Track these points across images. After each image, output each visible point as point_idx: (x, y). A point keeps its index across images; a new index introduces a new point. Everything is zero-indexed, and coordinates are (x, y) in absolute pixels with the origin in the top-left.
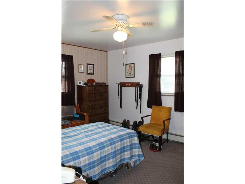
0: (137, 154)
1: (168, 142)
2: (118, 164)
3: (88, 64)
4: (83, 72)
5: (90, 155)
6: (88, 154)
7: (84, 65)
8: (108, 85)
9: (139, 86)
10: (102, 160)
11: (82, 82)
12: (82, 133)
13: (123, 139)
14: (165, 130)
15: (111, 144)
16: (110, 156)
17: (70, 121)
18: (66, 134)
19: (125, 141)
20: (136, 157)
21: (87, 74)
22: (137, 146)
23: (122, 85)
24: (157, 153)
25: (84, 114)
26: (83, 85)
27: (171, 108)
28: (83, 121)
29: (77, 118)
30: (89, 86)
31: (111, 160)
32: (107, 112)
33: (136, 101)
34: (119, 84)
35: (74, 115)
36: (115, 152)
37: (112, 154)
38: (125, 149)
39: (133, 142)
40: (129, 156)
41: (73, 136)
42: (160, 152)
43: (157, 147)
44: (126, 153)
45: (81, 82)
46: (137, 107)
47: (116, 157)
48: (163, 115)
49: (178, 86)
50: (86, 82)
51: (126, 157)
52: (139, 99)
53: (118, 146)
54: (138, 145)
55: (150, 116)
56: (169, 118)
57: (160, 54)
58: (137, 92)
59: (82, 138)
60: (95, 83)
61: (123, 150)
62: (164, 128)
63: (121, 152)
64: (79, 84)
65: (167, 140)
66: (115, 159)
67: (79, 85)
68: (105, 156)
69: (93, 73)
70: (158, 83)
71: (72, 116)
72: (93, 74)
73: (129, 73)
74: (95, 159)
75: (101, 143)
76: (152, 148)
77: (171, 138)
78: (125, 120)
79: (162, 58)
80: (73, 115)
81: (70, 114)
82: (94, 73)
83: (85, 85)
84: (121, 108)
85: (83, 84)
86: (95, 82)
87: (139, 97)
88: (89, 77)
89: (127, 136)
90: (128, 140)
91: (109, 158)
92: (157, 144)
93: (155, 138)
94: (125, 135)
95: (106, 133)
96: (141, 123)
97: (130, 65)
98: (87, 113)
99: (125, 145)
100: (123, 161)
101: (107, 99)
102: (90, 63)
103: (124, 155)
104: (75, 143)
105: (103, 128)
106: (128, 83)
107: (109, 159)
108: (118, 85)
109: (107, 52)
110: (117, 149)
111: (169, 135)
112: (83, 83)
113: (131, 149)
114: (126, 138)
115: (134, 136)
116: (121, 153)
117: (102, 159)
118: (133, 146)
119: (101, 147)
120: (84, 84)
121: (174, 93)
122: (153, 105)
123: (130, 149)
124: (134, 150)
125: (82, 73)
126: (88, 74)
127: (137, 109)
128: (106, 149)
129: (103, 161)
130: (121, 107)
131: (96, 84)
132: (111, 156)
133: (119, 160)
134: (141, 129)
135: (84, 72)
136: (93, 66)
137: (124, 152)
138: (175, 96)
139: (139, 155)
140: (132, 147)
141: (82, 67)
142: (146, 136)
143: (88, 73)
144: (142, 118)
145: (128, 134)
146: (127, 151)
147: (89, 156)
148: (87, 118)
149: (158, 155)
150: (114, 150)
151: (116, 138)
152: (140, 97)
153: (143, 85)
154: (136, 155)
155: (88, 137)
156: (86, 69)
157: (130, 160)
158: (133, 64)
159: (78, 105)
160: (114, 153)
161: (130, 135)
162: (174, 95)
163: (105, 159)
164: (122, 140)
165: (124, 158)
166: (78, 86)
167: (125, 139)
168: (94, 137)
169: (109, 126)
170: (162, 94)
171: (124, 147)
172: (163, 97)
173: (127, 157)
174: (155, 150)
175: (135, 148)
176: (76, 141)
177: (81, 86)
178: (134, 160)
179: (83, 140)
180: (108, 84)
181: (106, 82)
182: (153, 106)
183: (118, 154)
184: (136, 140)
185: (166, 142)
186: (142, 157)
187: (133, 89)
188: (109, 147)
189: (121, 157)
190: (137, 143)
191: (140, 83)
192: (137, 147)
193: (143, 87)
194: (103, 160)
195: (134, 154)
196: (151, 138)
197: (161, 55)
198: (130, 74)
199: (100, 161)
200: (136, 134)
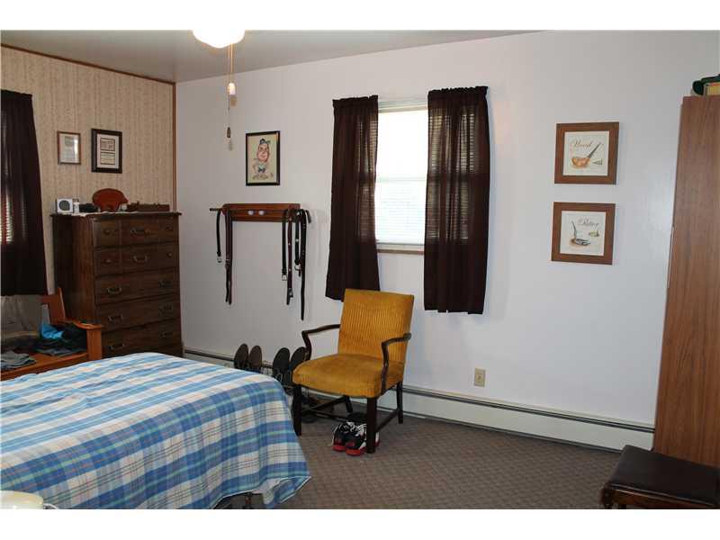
0: (283, 460)
1: (401, 421)
2: (212, 497)
3: (95, 132)
4: (76, 161)
5: (104, 465)
6: (98, 462)
7: (79, 134)
8: (176, 215)
9: (294, 217)
10: (150, 484)
11: (74, 200)
12: (73, 391)
13: (232, 409)
14: (391, 378)
15: (185, 426)
16: (181, 470)
17: (26, 355)
18: (11, 400)
19: (238, 414)
20: (280, 471)
21: (93, 171)
22: (284, 432)
23: (234, 213)
24: (360, 460)
25: (84, 326)
26: (77, 213)
27: (410, 300)
28: (78, 353)
29: (56, 345)
30: (102, 218)
31: (186, 485)
32: (175, 319)
33: (284, 273)
34: (219, 210)
35: (43, 330)
36: (201, 454)
37: (189, 464)
38: (240, 444)
39: (269, 420)
40: (255, 470)
41: (40, 404)
42: (370, 455)
43: (361, 439)
44: (242, 458)
45: (70, 201)
46: (289, 297)
47: (203, 472)
48: (384, 324)
49: (436, 217)
50: (90, 201)
51: (243, 472)
52: (298, 267)
53: (213, 432)
54: (287, 428)
55: (338, 330)
56: (405, 334)
57: (375, 98)
58: (290, 241)
59: (75, 409)
60: (124, 207)
61: (229, 447)
62: (386, 368)
63: (223, 453)
64: (59, 211)
65: (399, 413)
66: (200, 479)
67: (61, 216)
68: (163, 471)
69: (117, 167)
70: (365, 206)
71: (34, 334)
72: (119, 171)
73: (260, 170)
74: (127, 480)
75: (145, 422)
76: (343, 444)
77: (412, 405)
78: (244, 347)
79: (380, 115)
80: (40, 332)
81: (25, 329)
82: (123, 168)
83: (84, 215)
84: (230, 303)
85: (77, 210)
86: (126, 201)
87: (296, 258)
88: (103, 183)
89: (246, 396)
90: (250, 410)
91: (179, 475)
92: (362, 430)
93: (355, 410)
94: (236, 392)
95: (169, 387)
96: (305, 353)
97: (263, 137)
98: (96, 324)
99: (240, 429)
100: (233, 486)
101: (173, 268)
102: (104, 128)
103: (235, 467)
104: (44, 427)
105: (155, 372)
106: (256, 207)
107: (177, 481)
108: (219, 214)
109: (173, 84)
110: (206, 443)
111: (404, 394)
112: (77, 204)
113: (264, 442)
114: (243, 405)
115: (272, 398)
116: (224, 457)
117: (151, 480)
118: (269, 434)
119: (147, 437)
120: (83, 208)
121: (423, 242)
122: (347, 287)
123: (258, 442)
124: (271, 447)
125: (73, 167)
126: (96, 169)
127: (288, 303)
128: (167, 443)
129: (156, 489)
130: (229, 298)
131: (131, 208)
132: (186, 468)
133: (219, 482)
134: (302, 374)
135: (79, 164)
136: (116, 138)
137: (235, 453)
138: (426, 254)
139: (291, 467)
140: (264, 435)
141: (73, 144)
142: (323, 403)
143: (99, 166)
144: (305, 335)
145: (247, 388)
146: (247, 449)
147: (100, 469)
148: (95, 341)
149: (365, 464)
150: (196, 448)
151: (202, 403)
152: (301, 260)
153: (311, 213)
154: (280, 465)
155: (96, 404)
156: (89, 151)
157: (257, 484)
158: (275, 132)
159: (57, 292)
160: (197, 457)
161: (256, 393)
162: (422, 249)
163: (162, 479)
164: (227, 409)
165: (235, 476)
166: (57, 219)
167: (236, 407)
168: (122, 402)
169: (178, 365)
170: (378, 247)
171: (234, 438)
172: (383, 260)
173: (245, 474)
174: (351, 448)
175: (277, 440)
176: (51, 419)
177: (69, 217)
178: (272, 483)
179: (78, 417)
180: (178, 211)
181: (168, 202)
182: (348, 292)
183: (213, 463)
184: (280, 411)
185: (396, 420)
186: (302, 472)
187: (274, 230)
188: (179, 437)
189: (224, 470)
190: (280, 422)
191: (299, 205)
192: (285, 438)
193: (310, 221)
194: (156, 482)
195: (271, 461)
196: (340, 409)
197: (379, 101)
198: (264, 170)
199: (144, 488)
200: (278, 389)
